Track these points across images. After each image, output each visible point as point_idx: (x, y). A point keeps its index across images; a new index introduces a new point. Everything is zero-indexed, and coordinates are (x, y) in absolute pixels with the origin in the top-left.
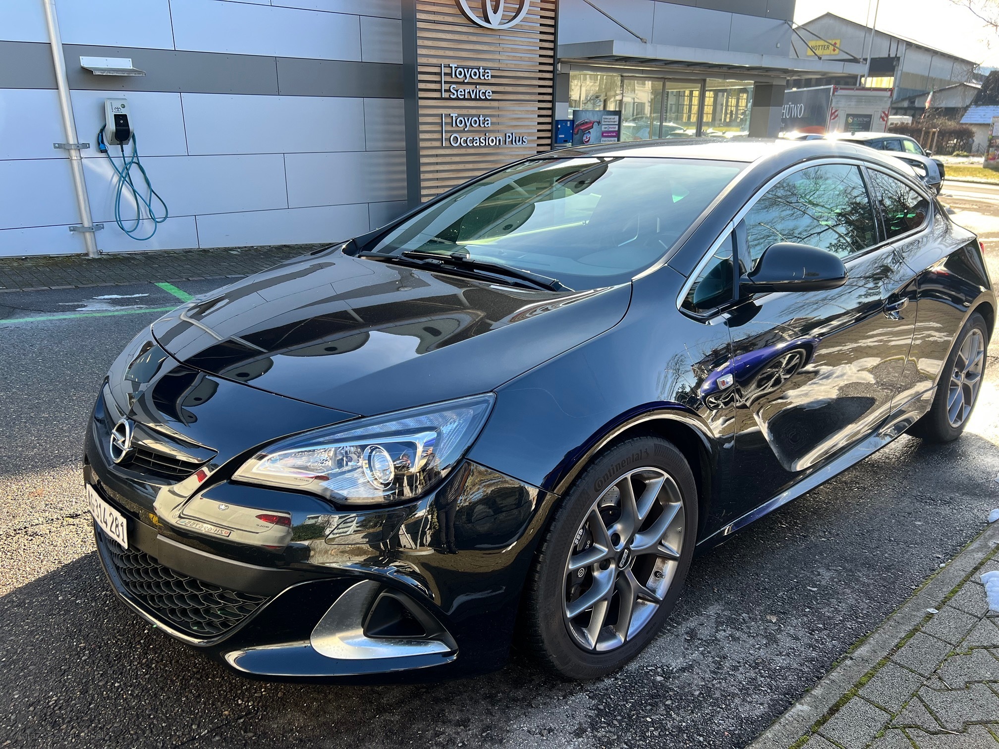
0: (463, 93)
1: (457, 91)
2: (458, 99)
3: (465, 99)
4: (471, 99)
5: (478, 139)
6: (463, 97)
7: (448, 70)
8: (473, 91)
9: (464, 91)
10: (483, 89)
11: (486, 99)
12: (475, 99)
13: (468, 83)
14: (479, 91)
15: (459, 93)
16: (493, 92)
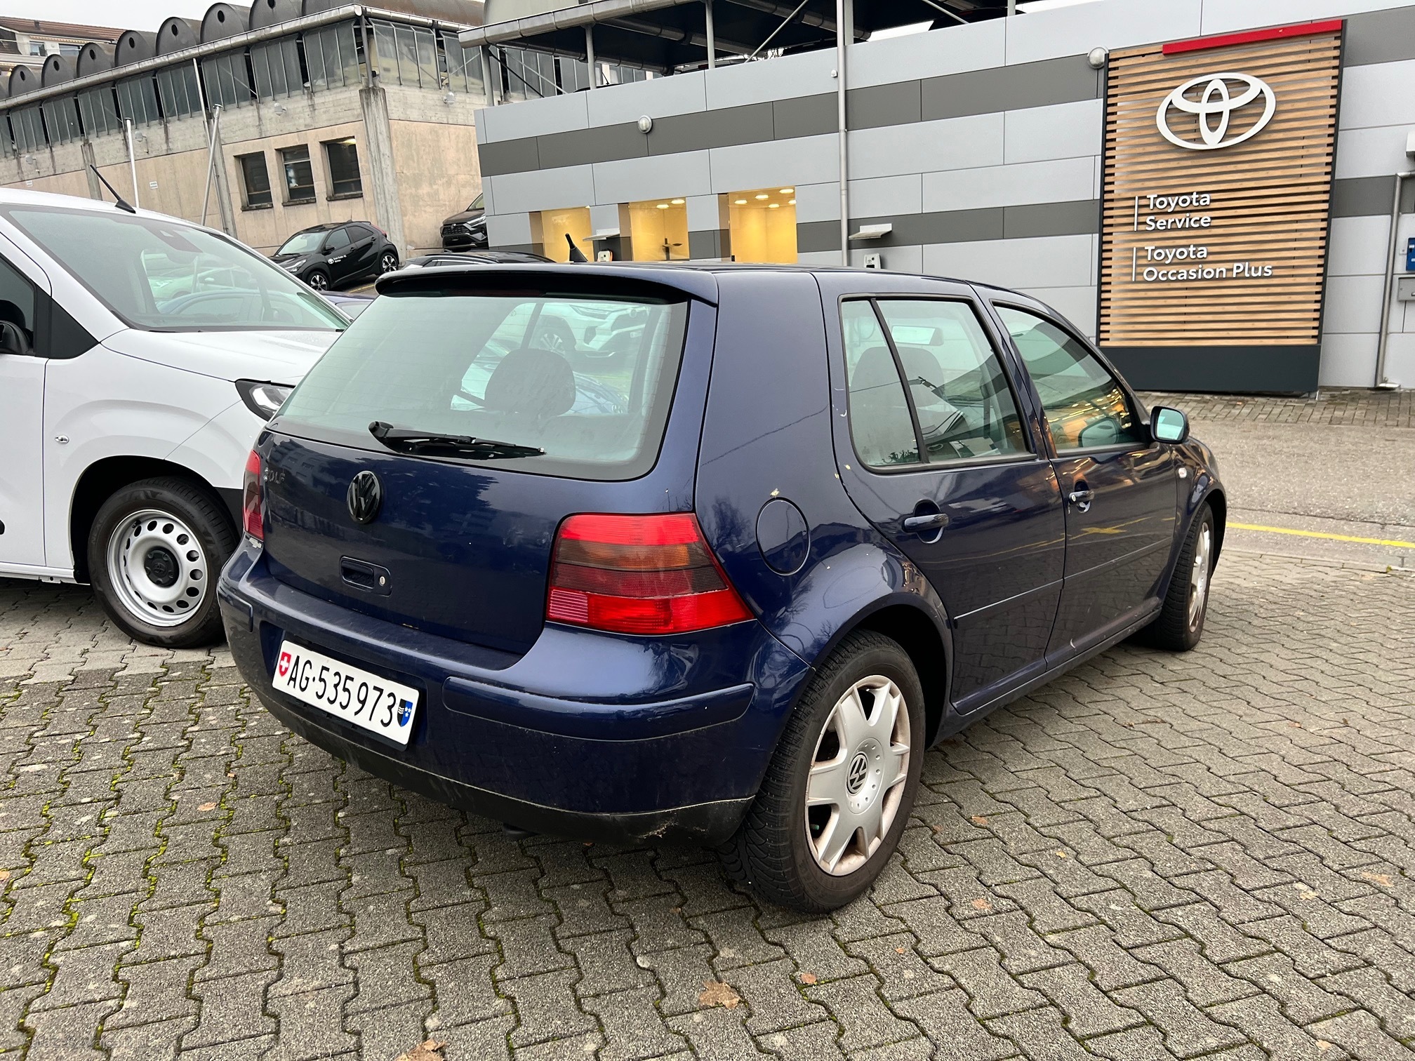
0: (1165, 223)
1: (1156, 222)
2: (1156, 230)
3: (1166, 230)
4: (1177, 229)
5: (1185, 272)
6: (1164, 228)
7: (1143, 202)
8: (1180, 221)
9: (1167, 221)
10: (1196, 216)
11: (1201, 227)
12: (1183, 228)
13: (1173, 212)
14: (1190, 220)
15: (1158, 224)
16: (1212, 218)
